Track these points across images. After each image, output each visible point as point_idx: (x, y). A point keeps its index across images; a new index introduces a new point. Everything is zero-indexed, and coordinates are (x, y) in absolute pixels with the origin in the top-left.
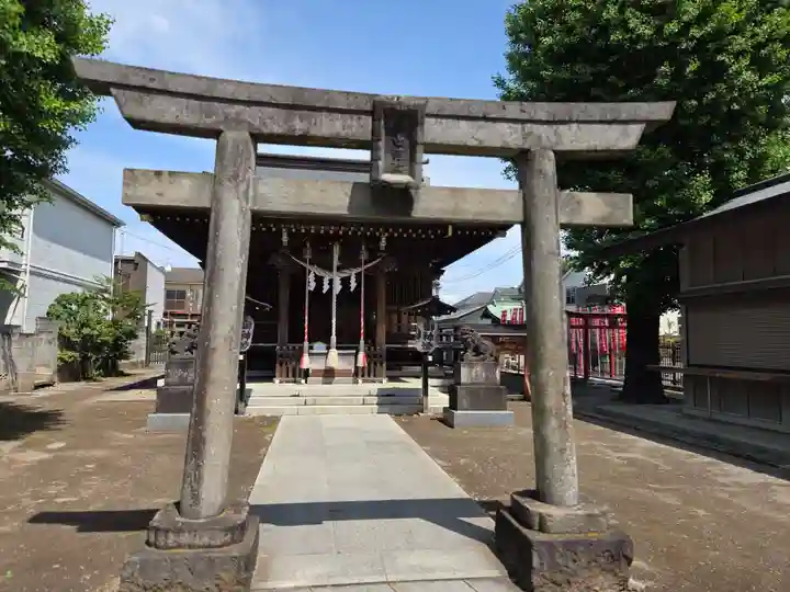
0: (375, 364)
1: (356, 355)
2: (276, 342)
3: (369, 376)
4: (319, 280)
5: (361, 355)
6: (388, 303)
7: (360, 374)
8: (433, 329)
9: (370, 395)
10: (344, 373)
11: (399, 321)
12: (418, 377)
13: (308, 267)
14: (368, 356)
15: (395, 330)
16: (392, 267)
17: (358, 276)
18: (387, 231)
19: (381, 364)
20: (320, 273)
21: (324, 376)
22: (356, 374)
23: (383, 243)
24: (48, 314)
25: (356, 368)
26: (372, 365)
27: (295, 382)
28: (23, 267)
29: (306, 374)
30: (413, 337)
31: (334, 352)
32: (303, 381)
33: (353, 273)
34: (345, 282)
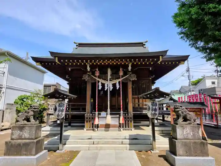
0: (128, 121)
1: (119, 118)
2: (85, 112)
3: (126, 127)
4: (103, 85)
5: (121, 118)
6: (133, 94)
7: (122, 127)
8: (156, 105)
9: (125, 139)
10: (114, 126)
11: (139, 102)
12: (148, 126)
13: (97, 79)
14: (125, 118)
15: (137, 105)
16: (134, 78)
17: (119, 82)
18: (131, 61)
19: (131, 122)
20: (103, 82)
21: (105, 128)
22: (120, 126)
23: (130, 68)
24: (15, 102)
25: (120, 124)
26: (127, 122)
27: (93, 130)
28: (4, 86)
29: (98, 126)
30: (146, 109)
31: (109, 117)
32: (96, 130)
33: (117, 81)
34: (114, 85)
